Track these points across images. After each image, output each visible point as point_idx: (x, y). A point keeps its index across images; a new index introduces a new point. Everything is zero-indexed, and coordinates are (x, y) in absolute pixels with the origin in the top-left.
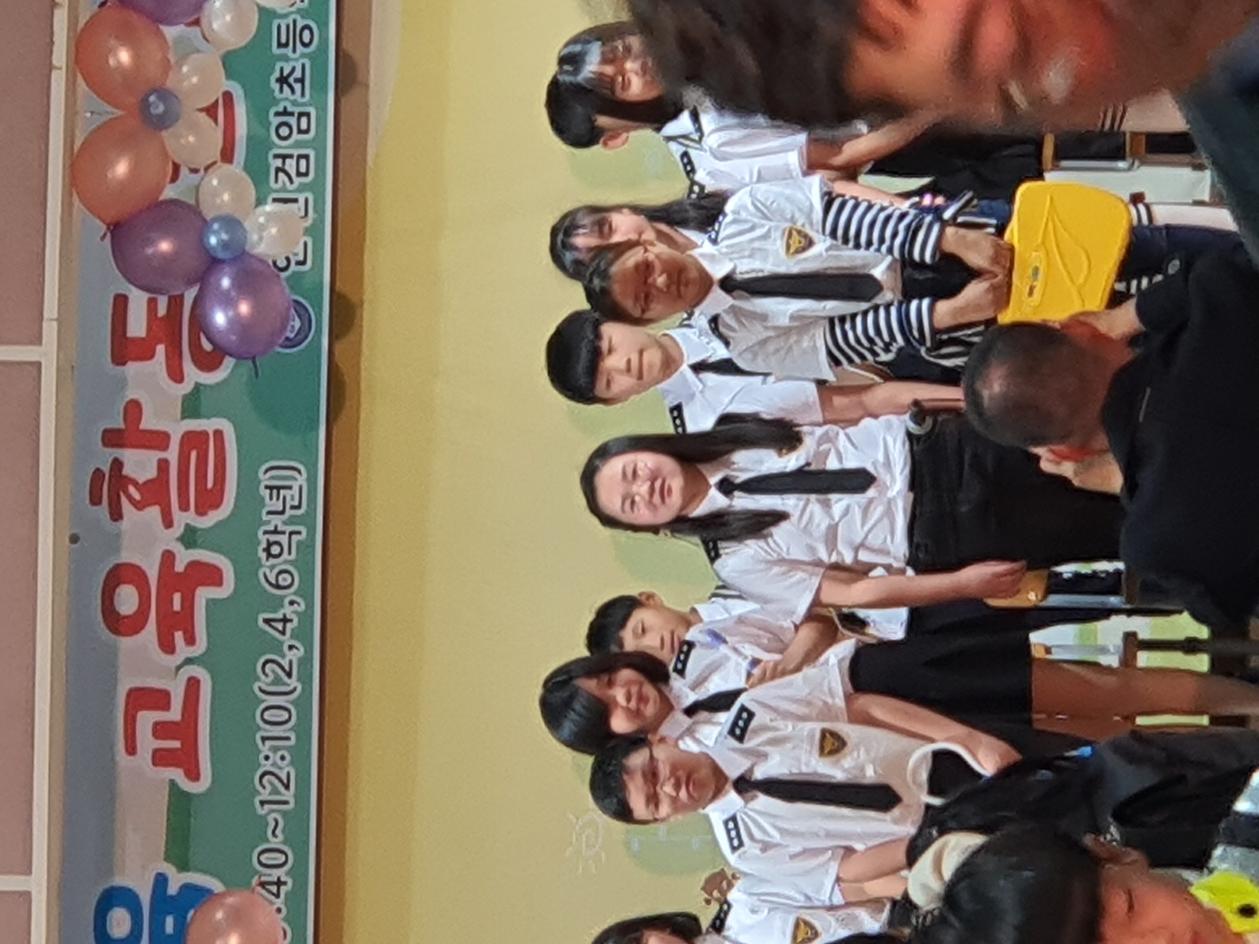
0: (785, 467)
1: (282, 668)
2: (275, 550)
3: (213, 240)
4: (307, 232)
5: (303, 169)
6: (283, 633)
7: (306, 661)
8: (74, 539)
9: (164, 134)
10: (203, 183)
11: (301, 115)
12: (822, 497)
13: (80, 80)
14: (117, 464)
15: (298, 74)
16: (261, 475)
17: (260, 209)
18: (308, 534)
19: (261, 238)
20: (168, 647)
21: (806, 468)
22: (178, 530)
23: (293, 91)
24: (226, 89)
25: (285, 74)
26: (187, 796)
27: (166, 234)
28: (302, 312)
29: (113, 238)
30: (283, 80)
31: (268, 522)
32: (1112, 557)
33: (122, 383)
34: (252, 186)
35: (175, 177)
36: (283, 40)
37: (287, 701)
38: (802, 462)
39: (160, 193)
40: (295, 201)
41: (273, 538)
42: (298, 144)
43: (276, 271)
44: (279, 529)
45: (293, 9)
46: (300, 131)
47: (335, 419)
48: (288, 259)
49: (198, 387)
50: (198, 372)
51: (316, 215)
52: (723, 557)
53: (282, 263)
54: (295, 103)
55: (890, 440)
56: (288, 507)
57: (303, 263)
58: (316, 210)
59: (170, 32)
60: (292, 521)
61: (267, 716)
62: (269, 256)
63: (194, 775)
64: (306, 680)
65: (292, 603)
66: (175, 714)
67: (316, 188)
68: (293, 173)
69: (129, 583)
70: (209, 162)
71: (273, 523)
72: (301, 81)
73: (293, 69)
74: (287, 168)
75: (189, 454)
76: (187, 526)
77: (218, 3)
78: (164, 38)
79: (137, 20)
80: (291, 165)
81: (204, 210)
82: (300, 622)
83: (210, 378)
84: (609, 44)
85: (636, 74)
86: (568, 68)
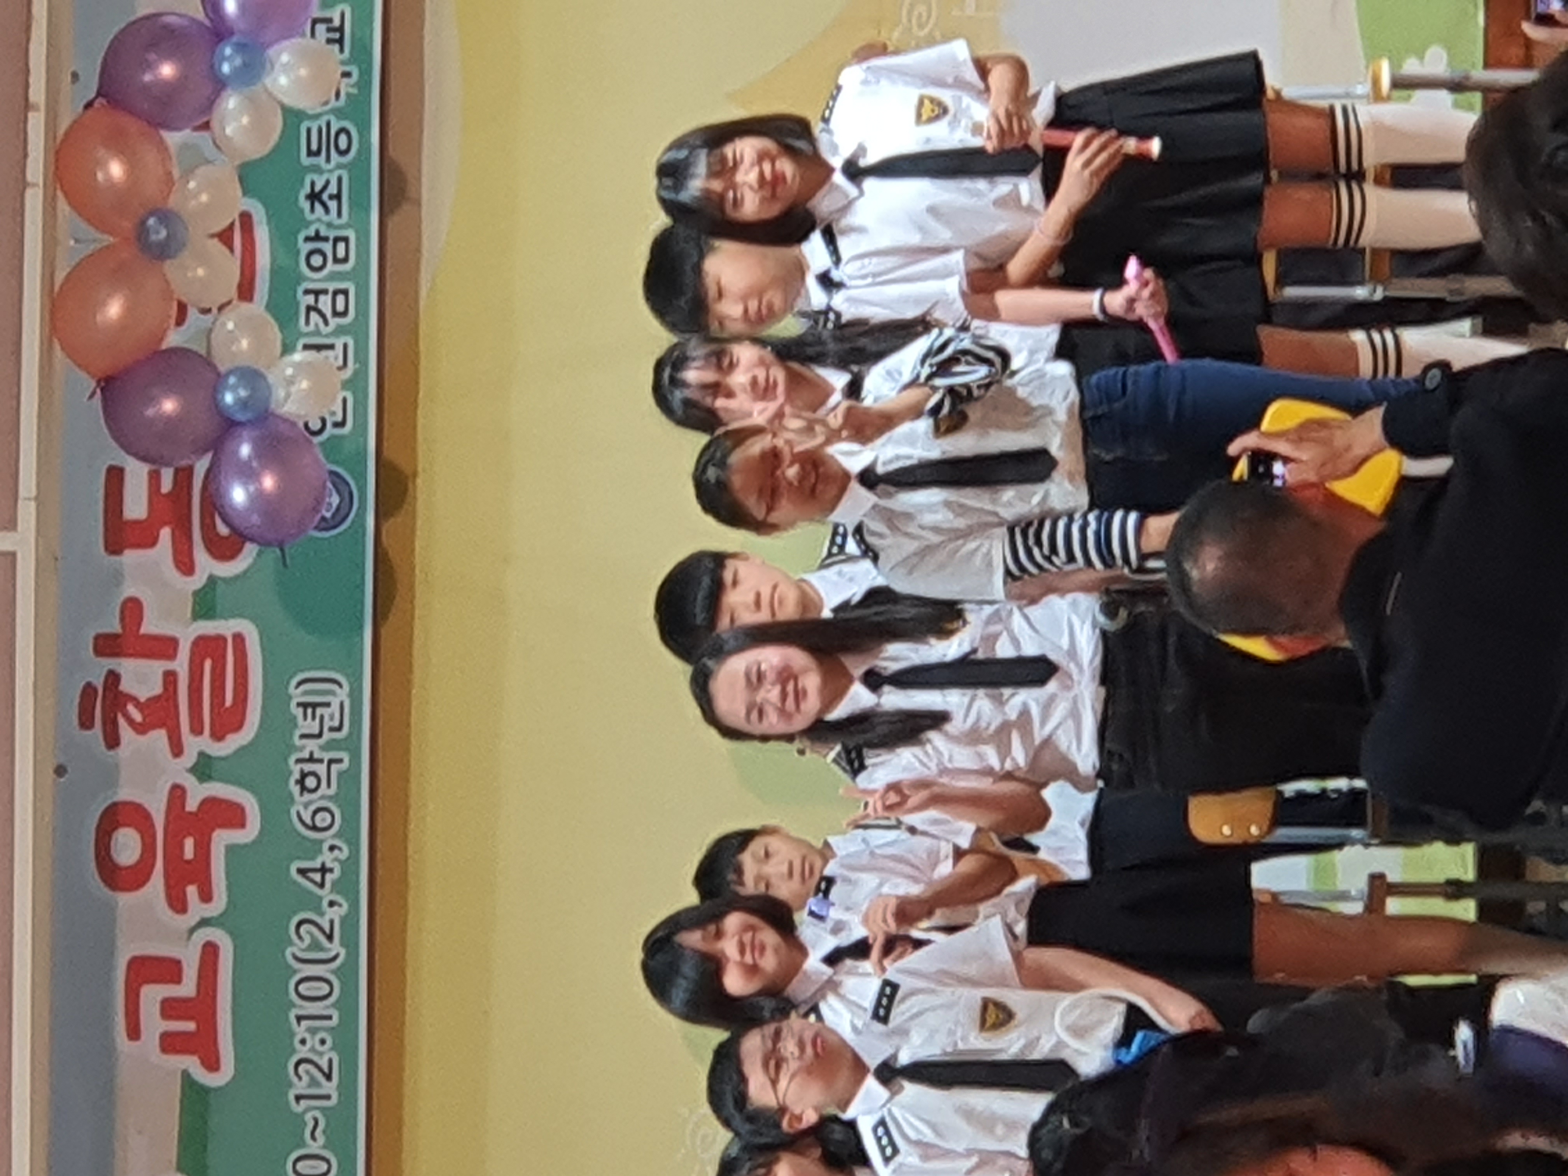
0: (945, 655)
1: (321, 929)
2: (311, 782)
3: (229, 398)
4: (346, 385)
5: (340, 307)
6: (322, 885)
7: (351, 921)
8: (60, 771)
9: (167, 265)
10: (216, 326)
11: (336, 240)
12: (990, 691)
13: (63, 206)
14: (113, 678)
15: (333, 189)
16: (291, 689)
17: (288, 359)
18: (351, 761)
19: (288, 395)
20: (178, 904)
21: (973, 657)
22: (189, 758)
23: (327, 210)
24: (244, 208)
25: (318, 188)
26: (204, 1091)
27: (169, 391)
28: (342, 487)
29: (104, 397)
30: (314, 197)
31: (301, 749)
32: (1352, 774)
33: (117, 577)
34: (276, 329)
35: (181, 320)
36: (314, 147)
37: (328, 971)
38: (966, 648)
39: (161, 340)
40: (331, 347)
41: (308, 767)
42: (333, 277)
43: (307, 435)
44: (316, 756)
45: (327, 108)
46: (336, 260)
47: (385, 617)
48: (324, 421)
49: (212, 580)
50: (212, 561)
51: (357, 366)
52: (870, 769)
53: (315, 425)
54: (330, 225)
55: (1077, 624)
56: (326, 729)
57: (341, 424)
58: (356, 360)
59: (173, 138)
60: (331, 746)
61: (302, 989)
62: (299, 416)
63: (212, 1064)
64: (350, 943)
65: (332, 848)
66: (188, 988)
67: (358, 330)
68: (328, 313)
69: (129, 825)
70: (224, 300)
71: (308, 750)
72: (338, 197)
73: (328, 183)
74: (320, 306)
75: (202, 663)
76: (202, 754)
77: (231, 102)
78: (166, 149)
79: (132, 125)
80: (325, 303)
81: (217, 362)
82: (343, 872)
83: (226, 569)
84: (717, 152)
85: (751, 187)
86: (668, 182)
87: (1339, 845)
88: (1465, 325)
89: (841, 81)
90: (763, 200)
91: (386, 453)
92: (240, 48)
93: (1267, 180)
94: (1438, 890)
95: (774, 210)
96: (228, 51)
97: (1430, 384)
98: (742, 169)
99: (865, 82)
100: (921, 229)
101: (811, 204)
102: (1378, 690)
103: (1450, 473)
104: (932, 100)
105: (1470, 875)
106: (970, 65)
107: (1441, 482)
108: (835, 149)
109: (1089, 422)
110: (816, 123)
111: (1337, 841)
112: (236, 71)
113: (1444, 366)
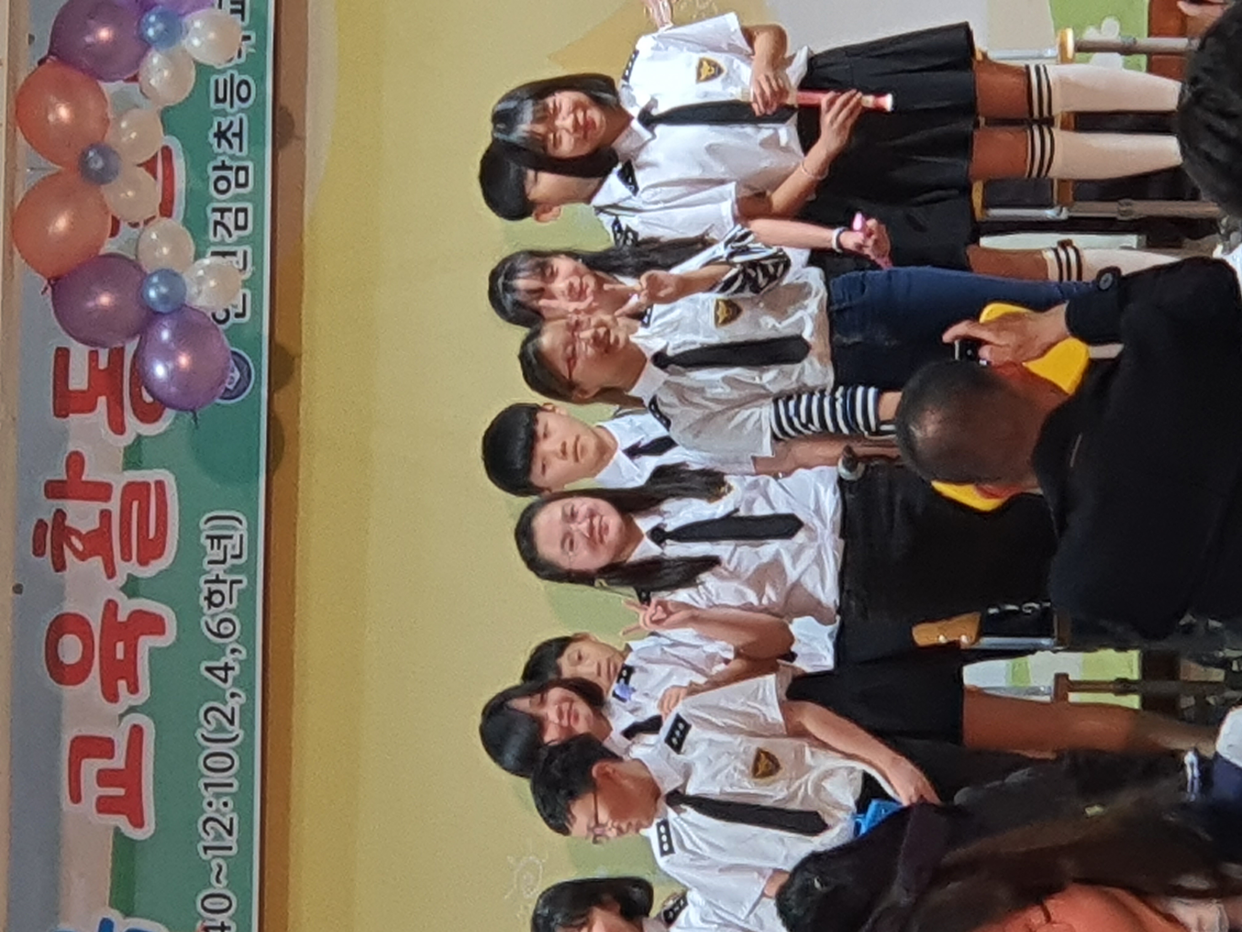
0: (714, 514)
1: (225, 716)
2: (217, 599)
3: (152, 294)
4: (246, 284)
5: (241, 222)
6: (225, 680)
7: (248, 708)
8: (18, 589)
9: (103, 188)
10: (142, 236)
11: (239, 169)
13: (20, 137)
14: (60, 515)
15: (236, 129)
16: (202, 526)
17: (198, 262)
18: (249, 582)
19: (200, 292)
20: (112, 696)
21: (736, 515)
22: (121, 579)
23: (231, 145)
24: (164, 143)
25: (223, 128)
26: (132, 842)
27: (106, 288)
28: (242, 363)
29: (53, 292)
30: (221, 135)
31: (209, 572)
33: (64, 435)
34: (191, 240)
35: (114, 233)
36: (221, 96)
37: (229, 748)
38: (731, 507)
39: (98, 248)
40: (234, 254)
41: (214, 587)
42: (236, 198)
43: (215, 323)
44: (221, 578)
45: (230, 65)
46: (238, 185)
47: (277, 467)
48: (227, 312)
49: (139, 438)
50: (138, 423)
51: (254, 268)
53: (221, 316)
54: (233, 157)
55: (822, 489)
56: (229, 557)
57: (242, 315)
58: (254, 264)
59: (109, 88)
60: (233, 570)
61: (209, 762)
62: (208, 309)
63: (138, 822)
64: (247, 726)
65: (233, 651)
66: (118, 762)
67: (255, 241)
68: (232, 227)
69: (71, 632)
70: (149, 217)
71: (215, 573)
72: (239, 135)
73: (231, 124)
74: (225, 221)
75: (131, 504)
76: (129, 576)
77: (155, 59)
78: (103, 94)
79: (76, 76)
80: (229, 218)
81: (143, 264)
82: (242, 671)
83: (149, 430)
84: (541, 102)
85: (567, 131)
86: (501, 126)
87: (1032, 652)
88: (1132, 240)
89: (638, 47)
90: (577, 140)
91: (278, 337)
92: (162, 16)
93: (977, 125)
94: (1111, 686)
95: (585, 149)
96: (153, 19)
97: (1104, 286)
98: (560, 116)
99: (656, 48)
100: (703, 166)
101: (615, 145)
102: (1063, 526)
103: (1121, 355)
104: (710, 62)
105: (1135, 675)
106: (740, 34)
107: (1113, 364)
108: (633, 101)
109: (835, 314)
110: (619, 81)
111: (1032, 648)
112: (157, 33)
113: (1115, 271)
